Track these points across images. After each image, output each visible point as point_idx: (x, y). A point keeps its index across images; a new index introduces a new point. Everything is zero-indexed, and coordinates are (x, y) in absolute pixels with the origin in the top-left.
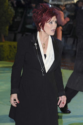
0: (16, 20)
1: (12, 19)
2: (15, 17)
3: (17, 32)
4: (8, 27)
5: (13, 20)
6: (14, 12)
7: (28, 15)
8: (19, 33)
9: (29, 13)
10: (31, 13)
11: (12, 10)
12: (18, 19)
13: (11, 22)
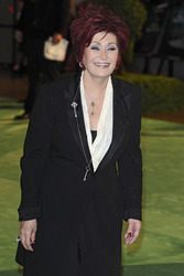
0: (148, 30)
1: (140, 27)
2: (147, 24)
3: (150, 54)
4: (132, 45)
5: (143, 31)
6: (145, 13)
7: (175, 21)
8: (154, 56)
9: (176, 16)
10: (180, 17)
11: (142, 8)
12: (154, 28)
13: (140, 34)
